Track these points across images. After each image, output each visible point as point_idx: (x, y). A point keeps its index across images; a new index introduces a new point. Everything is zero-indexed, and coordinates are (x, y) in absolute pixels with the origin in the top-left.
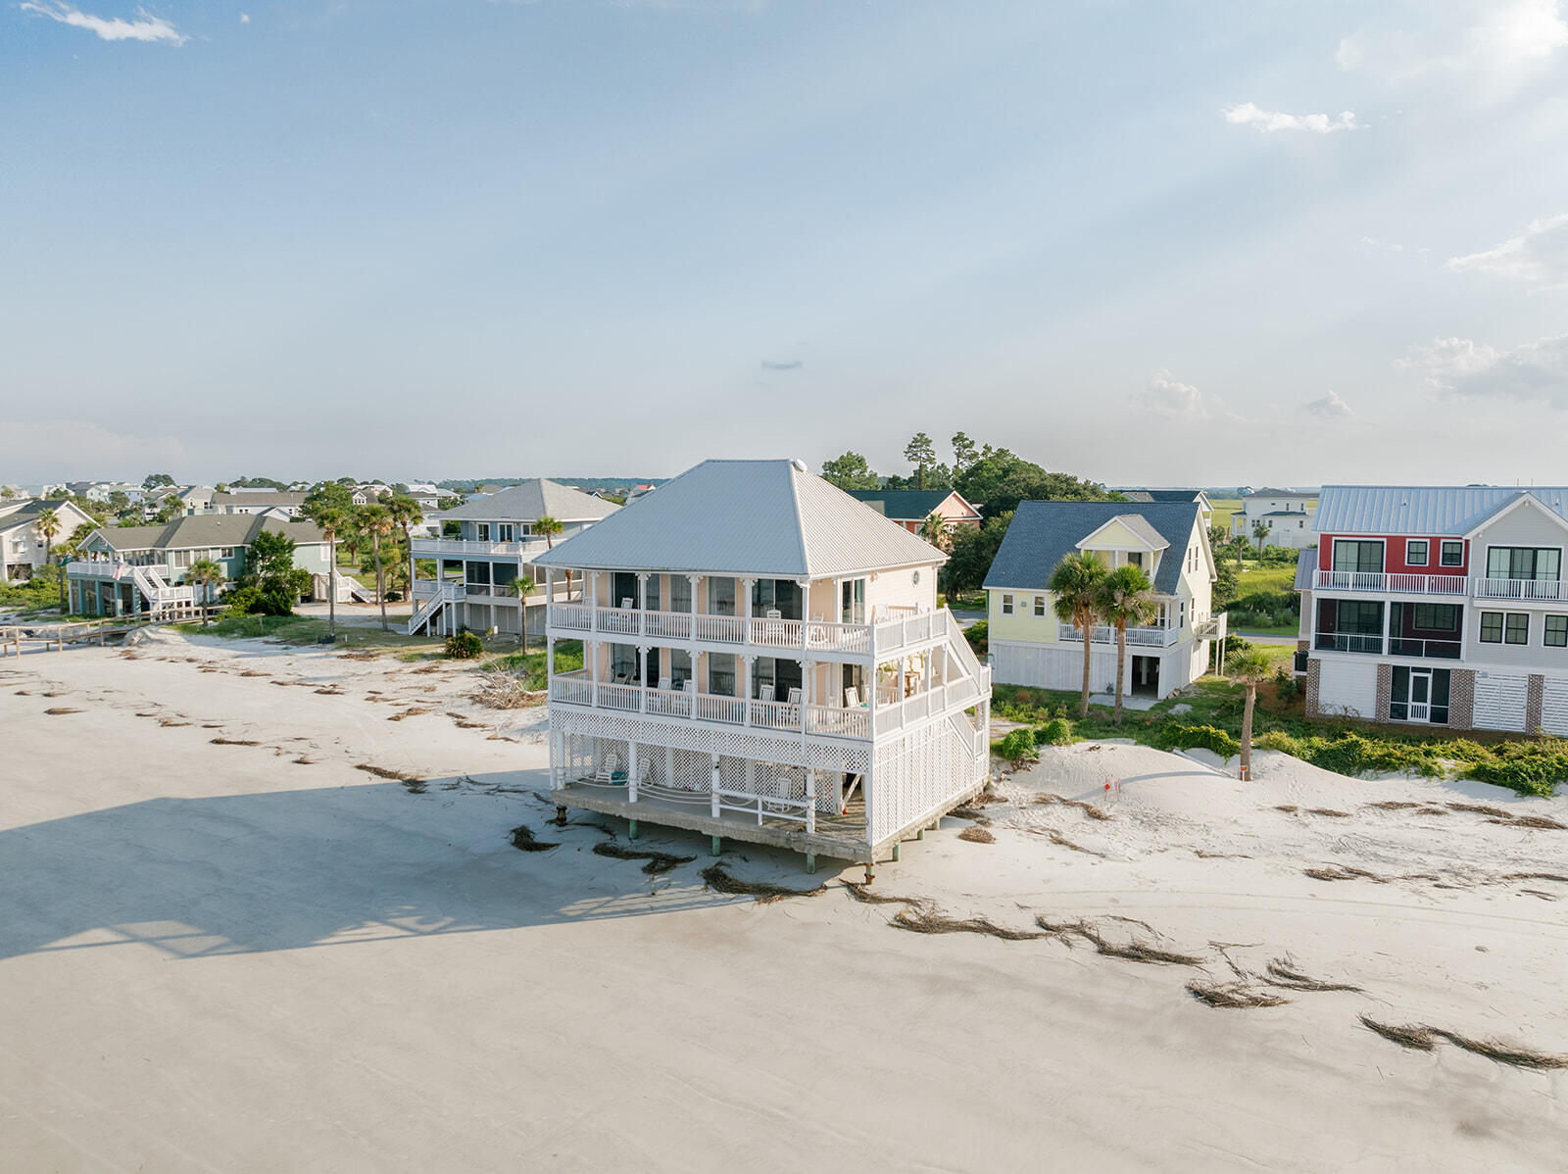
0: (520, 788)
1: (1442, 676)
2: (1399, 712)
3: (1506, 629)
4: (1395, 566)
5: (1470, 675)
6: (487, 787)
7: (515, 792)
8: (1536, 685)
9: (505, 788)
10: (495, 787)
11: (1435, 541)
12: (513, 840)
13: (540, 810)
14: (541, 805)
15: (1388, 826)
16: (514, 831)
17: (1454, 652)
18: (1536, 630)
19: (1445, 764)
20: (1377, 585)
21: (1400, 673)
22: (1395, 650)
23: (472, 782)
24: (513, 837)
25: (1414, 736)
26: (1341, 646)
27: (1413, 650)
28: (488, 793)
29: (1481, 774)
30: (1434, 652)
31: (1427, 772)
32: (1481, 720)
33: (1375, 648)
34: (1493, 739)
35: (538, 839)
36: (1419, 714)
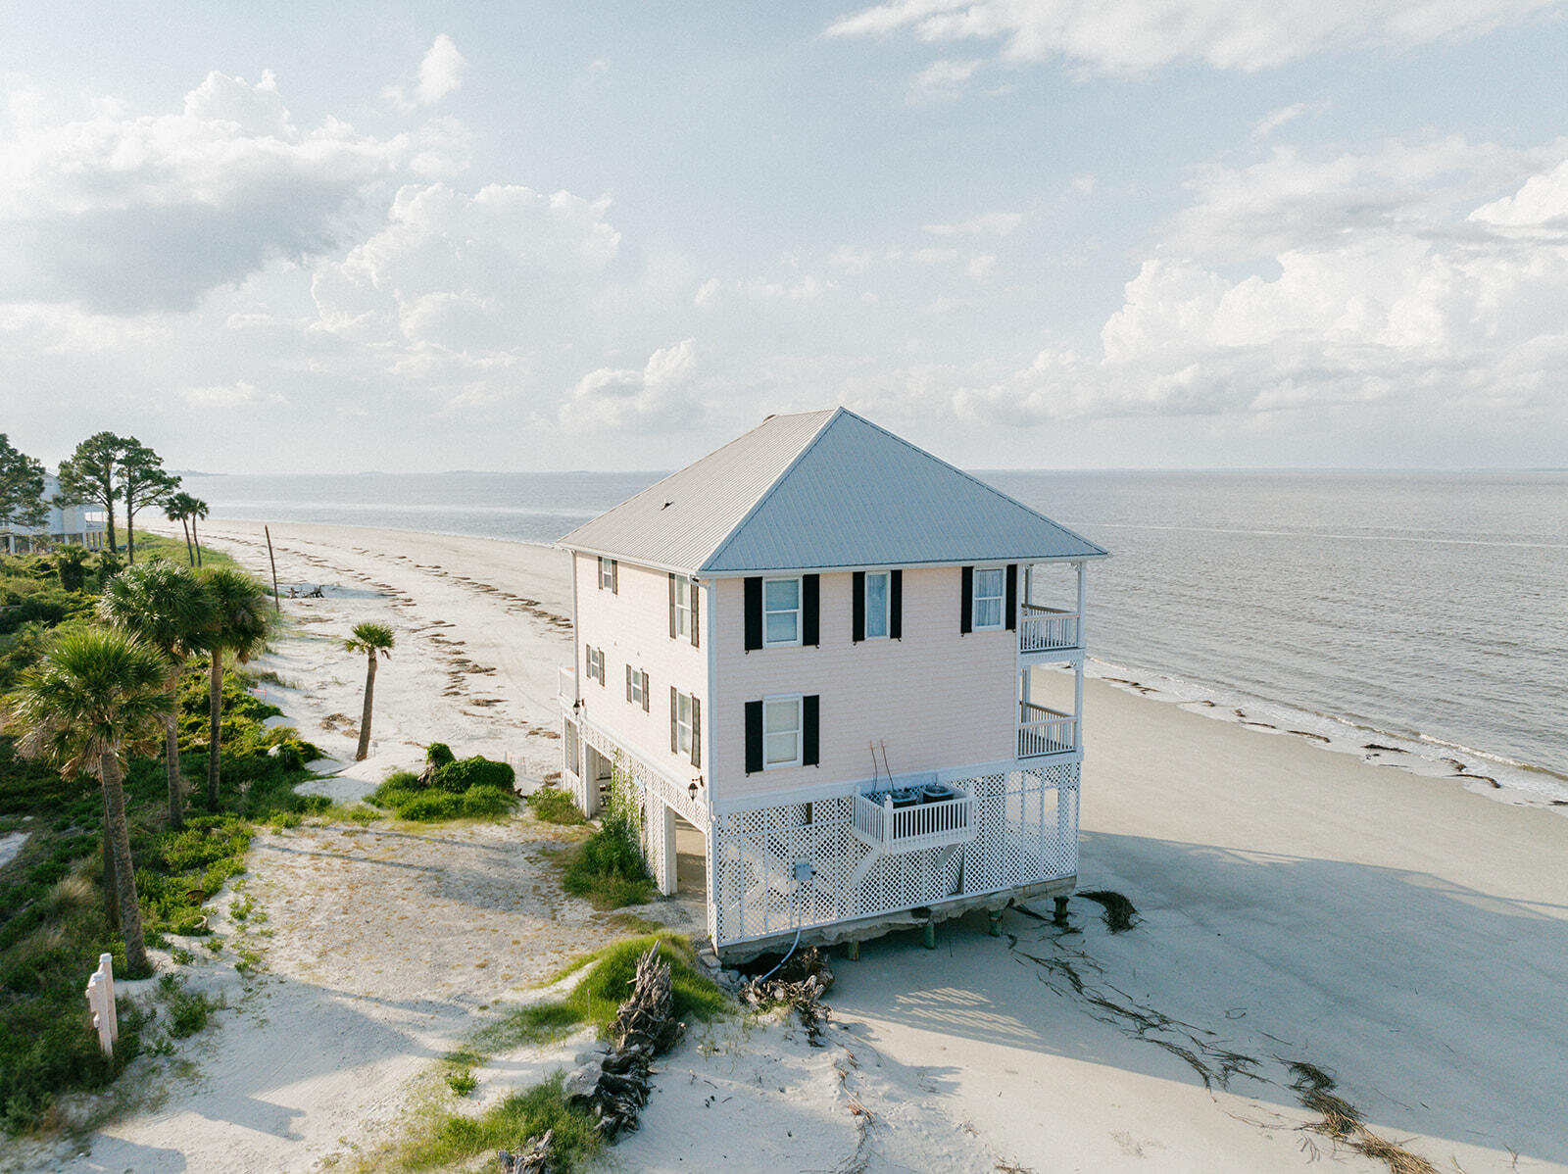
0: (1100, 1011)
6: (1163, 1037)
7: (1114, 1007)
9: (1129, 1022)
10: (1150, 1033)
12: (1132, 916)
13: (1083, 955)
14: (1077, 964)
16: (1131, 928)
23: (1195, 1063)
24: (1132, 919)
28: (1164, 1020)
35: (1099, 909)
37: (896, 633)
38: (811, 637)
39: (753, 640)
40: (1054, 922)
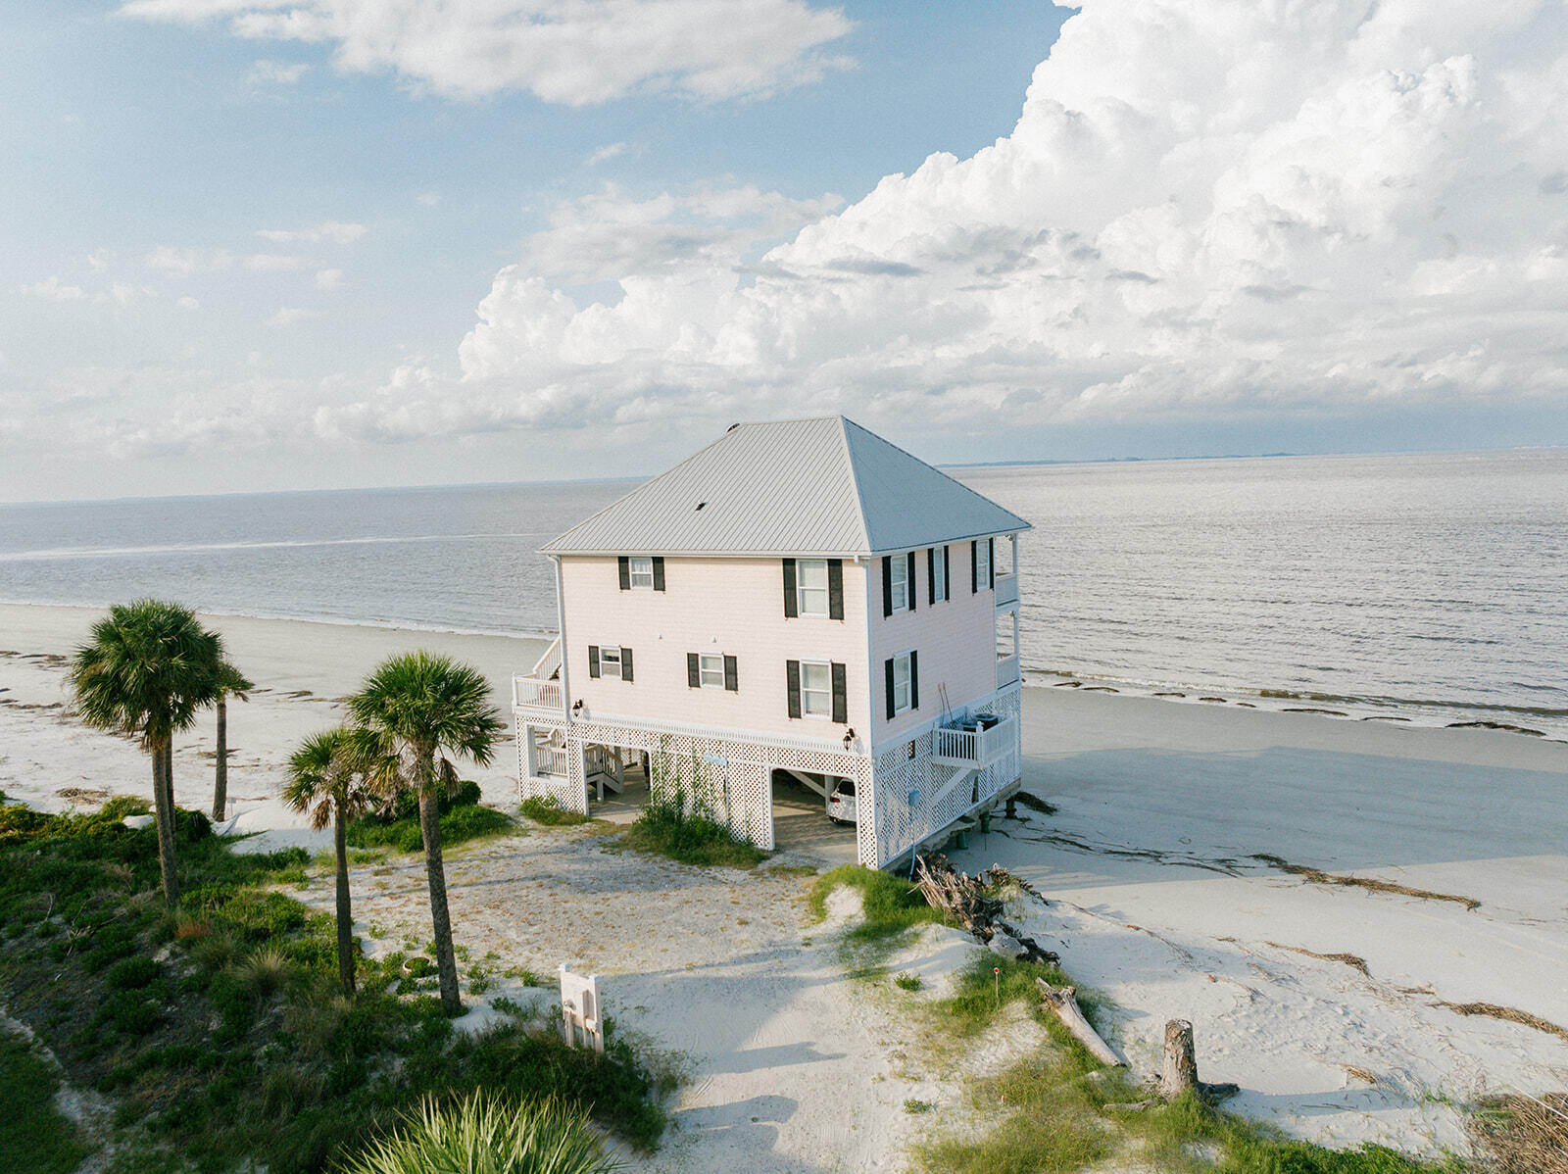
35: (1026, 805)
37: (947, 598)
38: (912, 606)
39: (888, 612)
40: (1006, 818)
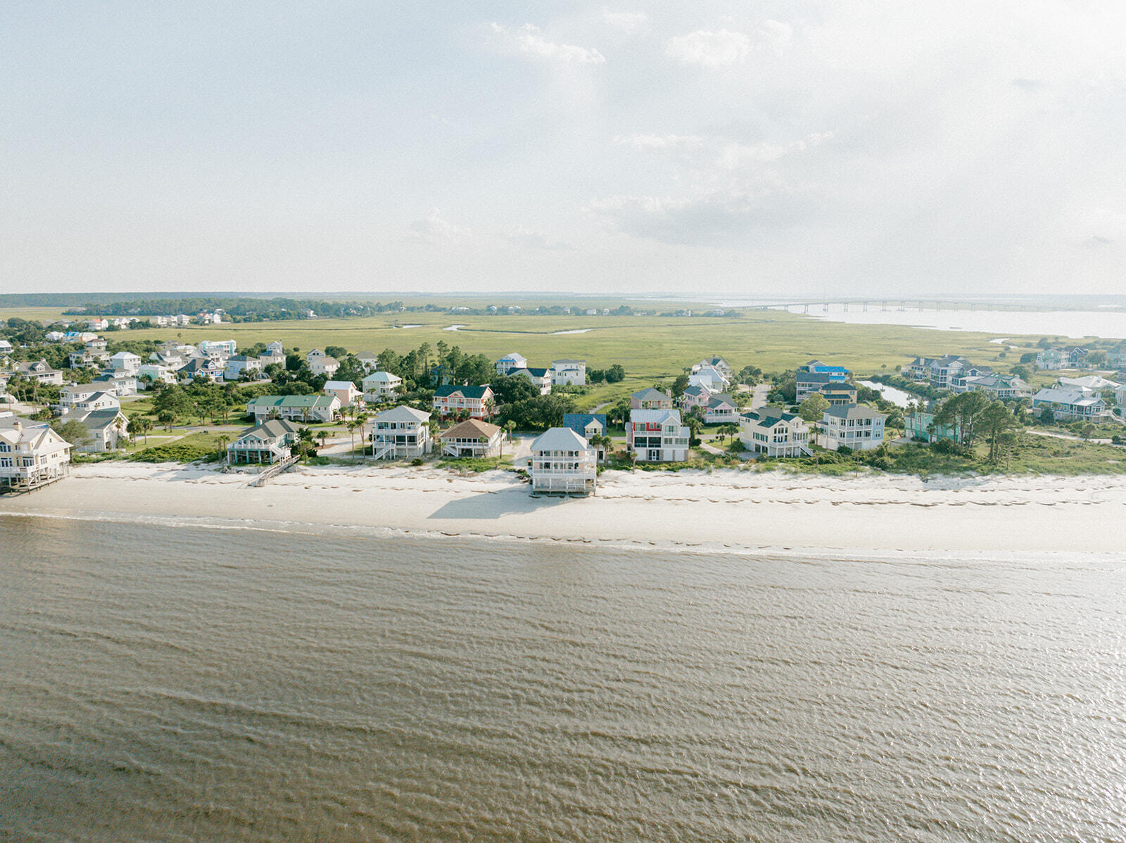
1: (658, 451)
2: (650, 459)
3: (668, 441)
4: (648, 430)
5: (663, 451)
8: (674, 451)
11: (648, 424)
15: (657, 479)
17: (660, 446)
18: (674, 441)
19: (663, 468)
20: (645, 434)
21: (650, 451)
22: (650, 446)
25: (655, 463)
26: (639, 446)
27: (652, 446)
29: (668, 470)
30: (656, 446)
31: (660, 470)
32: (665, 459)
33: (646, 446)
34: (668, 462)
36: (654, 459)
